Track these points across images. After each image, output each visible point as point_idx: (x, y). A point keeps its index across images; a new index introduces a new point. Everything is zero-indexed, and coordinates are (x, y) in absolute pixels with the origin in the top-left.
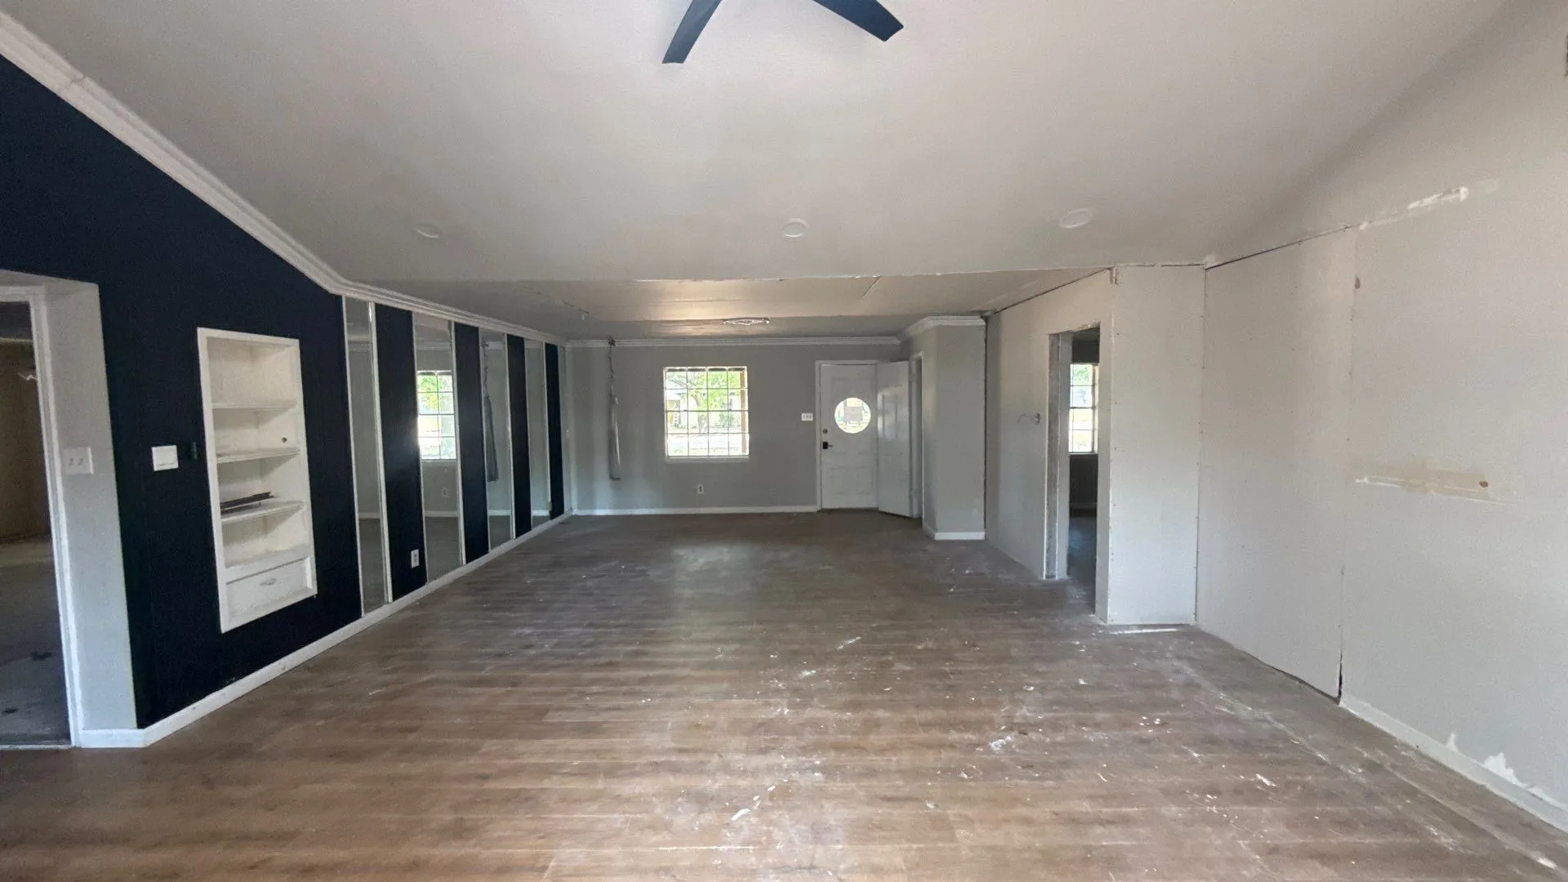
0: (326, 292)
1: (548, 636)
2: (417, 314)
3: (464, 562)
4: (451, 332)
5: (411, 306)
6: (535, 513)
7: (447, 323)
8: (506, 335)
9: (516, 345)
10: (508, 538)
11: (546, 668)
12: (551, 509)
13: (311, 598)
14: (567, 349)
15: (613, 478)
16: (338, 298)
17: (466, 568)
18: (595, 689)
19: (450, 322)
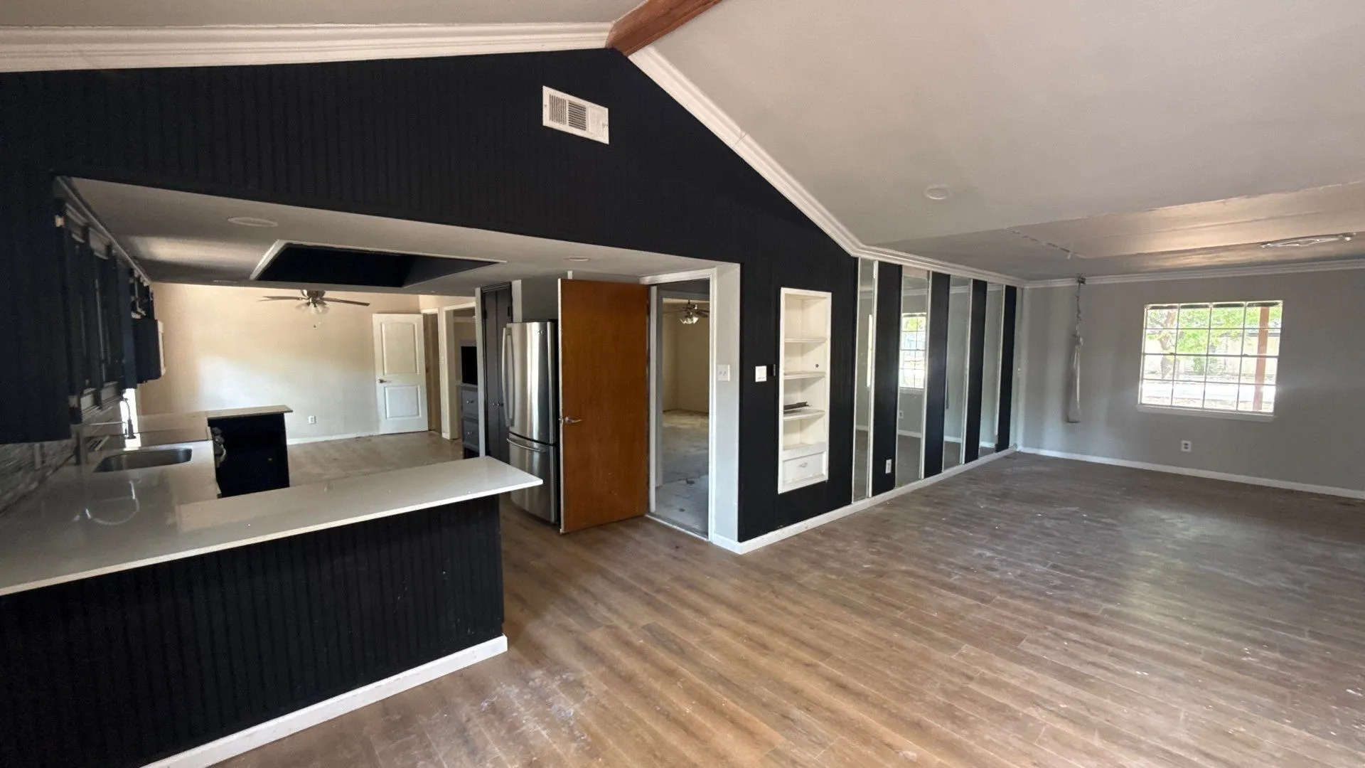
0: (849, 255)
1: (1010, 564)
2: (907, 267)
3: (923, 477)
4: (928, 280)
5: (902, 261)
6: (983, 444)
7: (926, 272)
8: (972, 281)
9: (980, 288)
10: (957, 463)
11: (1013, 596)
12: (997, 442)
13: (825, 482)
14: (1027, 290)
15: (1068, 420)
16: (856, 259)
17: (924, 482)
18: (1072, 635)
19: (929, 271)
